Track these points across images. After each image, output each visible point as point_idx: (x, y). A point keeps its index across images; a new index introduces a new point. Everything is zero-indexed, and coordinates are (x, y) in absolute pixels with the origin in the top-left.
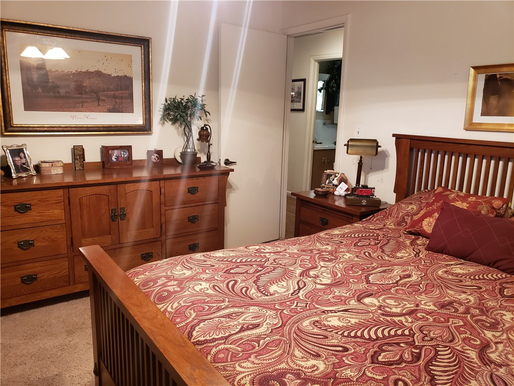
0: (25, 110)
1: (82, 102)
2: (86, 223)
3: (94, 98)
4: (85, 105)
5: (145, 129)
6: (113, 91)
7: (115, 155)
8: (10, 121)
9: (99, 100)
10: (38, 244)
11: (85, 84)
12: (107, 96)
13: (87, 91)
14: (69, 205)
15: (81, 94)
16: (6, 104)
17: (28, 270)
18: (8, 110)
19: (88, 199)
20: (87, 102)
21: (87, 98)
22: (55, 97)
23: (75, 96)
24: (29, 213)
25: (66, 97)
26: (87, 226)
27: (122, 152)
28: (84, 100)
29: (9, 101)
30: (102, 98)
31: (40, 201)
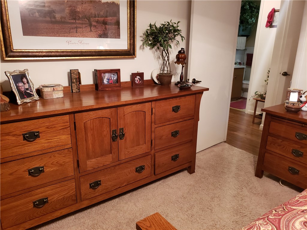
0: (24, 35)
1: (76, 28)
2: (91, 146)
3: (87, 24)
4: (79, 30)
5: (130, 53)
6: (103, 17)
7: (106, 78)
8: (10, 46)
9: (91, 25)
10: (48, 170)
11: (78, 10)
12: (97, 22)
13: (81, 16)
14: (75, 129)
15: (75, 19)
16: (6, 28)
17: (39, 195)
18: (7, 35)
19: (92, 122)
20: (80, 28)
21: (80, 23)
22: (52, 22)
23: (69, 21)
24: (37, 140)
25: (62, 22)
26: (91, 147)
27: (112, 75)
28: (78, 26)
29: (8, 25)
30: (94, 23)
31: (47, 128)
